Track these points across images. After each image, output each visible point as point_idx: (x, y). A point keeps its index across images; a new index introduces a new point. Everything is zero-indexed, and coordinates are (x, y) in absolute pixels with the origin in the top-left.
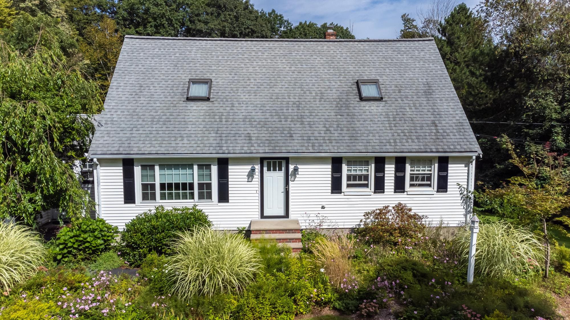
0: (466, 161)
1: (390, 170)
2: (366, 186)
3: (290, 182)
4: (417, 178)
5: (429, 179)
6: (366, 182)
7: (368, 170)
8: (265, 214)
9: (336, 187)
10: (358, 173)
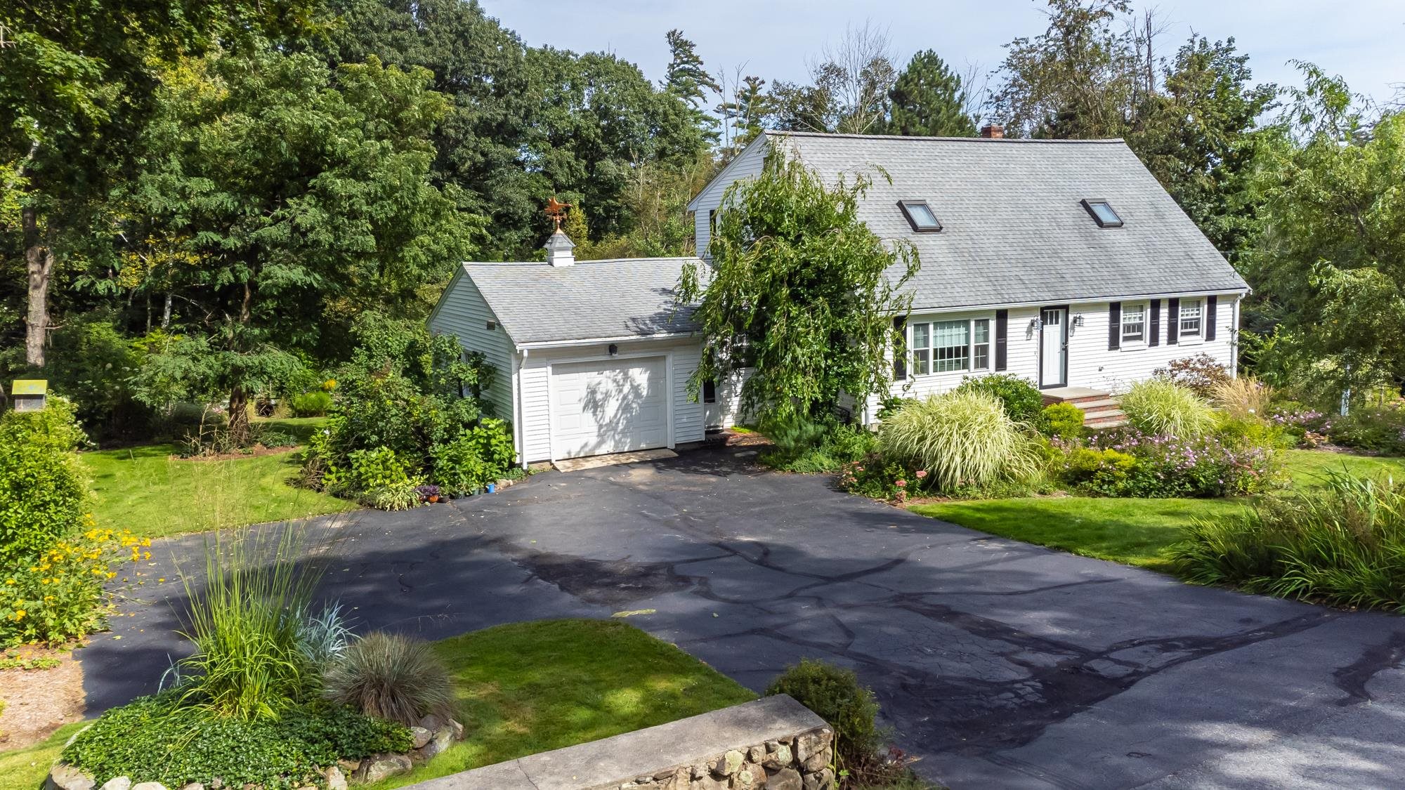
0: (1231, 299)
1: (1164, 313)
2: (1140, 338)
3: (1070, 338)
4: (1191, 323)
5: (1197, 325)
6: (1139, 334)
7: (1141, 318)
8: (1044, 384)
9: (1114, 344)
10: (1132, 322)
